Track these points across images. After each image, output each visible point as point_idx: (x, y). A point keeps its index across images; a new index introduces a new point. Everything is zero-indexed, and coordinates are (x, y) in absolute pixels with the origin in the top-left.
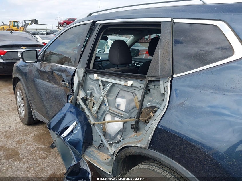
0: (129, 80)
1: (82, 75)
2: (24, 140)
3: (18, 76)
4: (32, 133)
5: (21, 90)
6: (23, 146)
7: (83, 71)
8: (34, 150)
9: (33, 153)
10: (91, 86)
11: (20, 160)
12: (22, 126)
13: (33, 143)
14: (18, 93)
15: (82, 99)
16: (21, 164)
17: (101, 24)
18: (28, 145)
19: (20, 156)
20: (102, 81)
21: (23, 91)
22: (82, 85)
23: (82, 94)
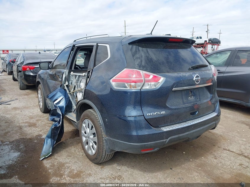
0: (83, 72)
1: (67, 73)
2: (41, 120)
3: (39, 80)
4: (46, 116)
5: (41, 89)
6: (40, 122)
7: (68, 71)
8: (46, 124)
9: (45, 125)
10: (72, 79)
11: (36, 127)
12: (41, 114)
13: (46, 121)
14: (39, 92)
15: (67, 86)
16: (37, 129)
17: (77, 46)
18: (43, 121)
19: (37, 126)
20: (75, 75)
21: (42, 89)
22: (68, 79)
23: (67, 83)
